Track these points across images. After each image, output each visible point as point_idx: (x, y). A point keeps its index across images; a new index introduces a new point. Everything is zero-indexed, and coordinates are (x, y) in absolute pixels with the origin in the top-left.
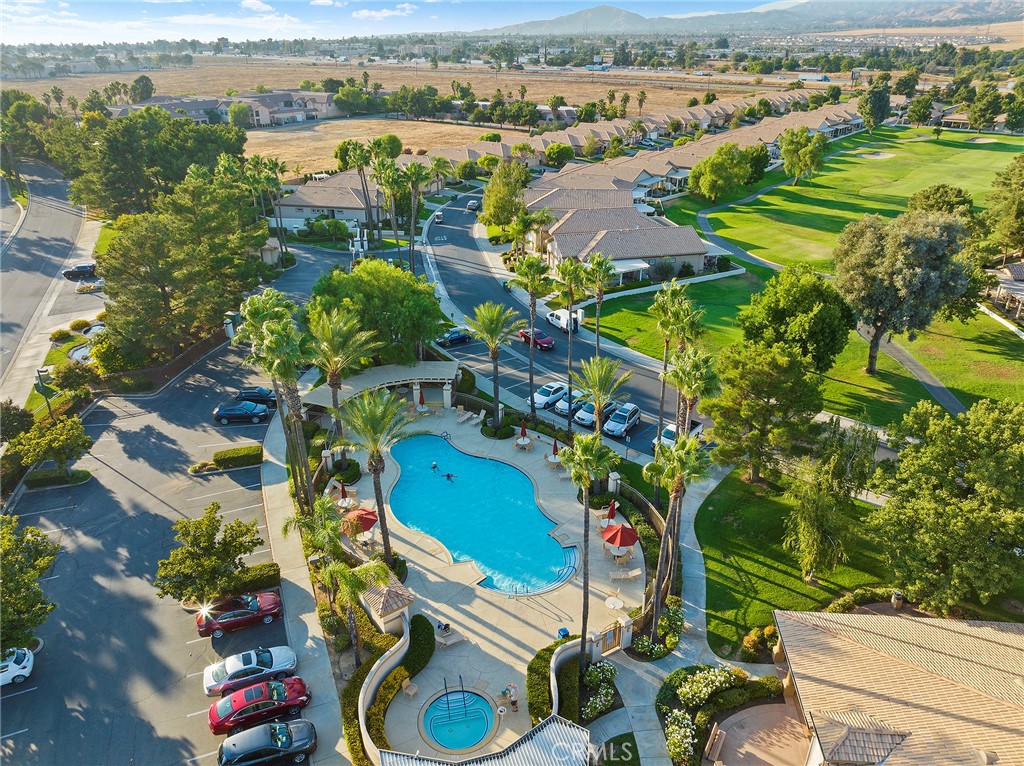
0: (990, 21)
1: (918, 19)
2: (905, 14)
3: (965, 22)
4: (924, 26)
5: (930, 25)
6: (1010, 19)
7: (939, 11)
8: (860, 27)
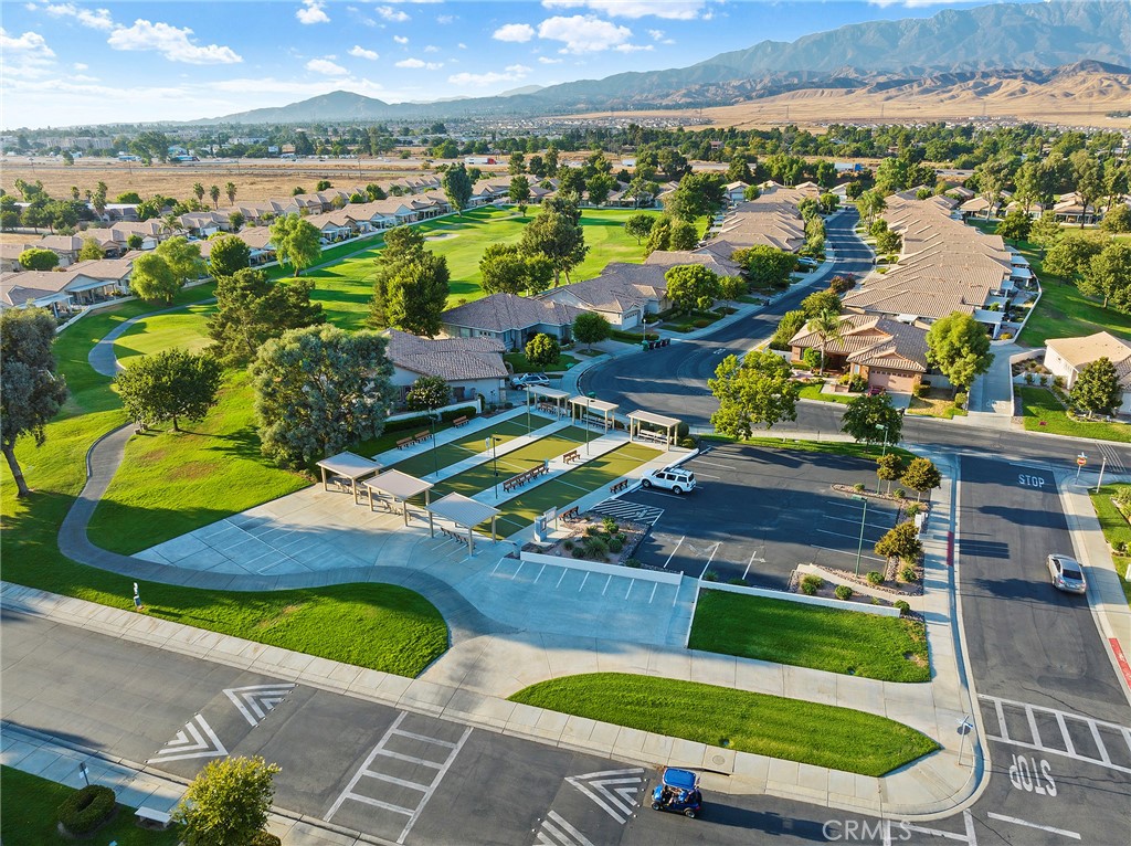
0: (709, 105)
1: (650, 102)
2: (639, 98)
3: (688, 106)
4: (653, 109)
5: (658, 108)
6: (725, 104)
7: (668, 95)
8: (597, 110)
